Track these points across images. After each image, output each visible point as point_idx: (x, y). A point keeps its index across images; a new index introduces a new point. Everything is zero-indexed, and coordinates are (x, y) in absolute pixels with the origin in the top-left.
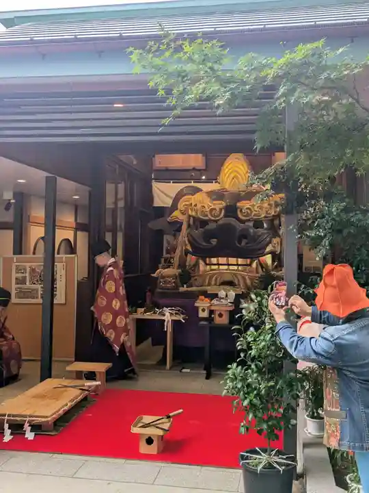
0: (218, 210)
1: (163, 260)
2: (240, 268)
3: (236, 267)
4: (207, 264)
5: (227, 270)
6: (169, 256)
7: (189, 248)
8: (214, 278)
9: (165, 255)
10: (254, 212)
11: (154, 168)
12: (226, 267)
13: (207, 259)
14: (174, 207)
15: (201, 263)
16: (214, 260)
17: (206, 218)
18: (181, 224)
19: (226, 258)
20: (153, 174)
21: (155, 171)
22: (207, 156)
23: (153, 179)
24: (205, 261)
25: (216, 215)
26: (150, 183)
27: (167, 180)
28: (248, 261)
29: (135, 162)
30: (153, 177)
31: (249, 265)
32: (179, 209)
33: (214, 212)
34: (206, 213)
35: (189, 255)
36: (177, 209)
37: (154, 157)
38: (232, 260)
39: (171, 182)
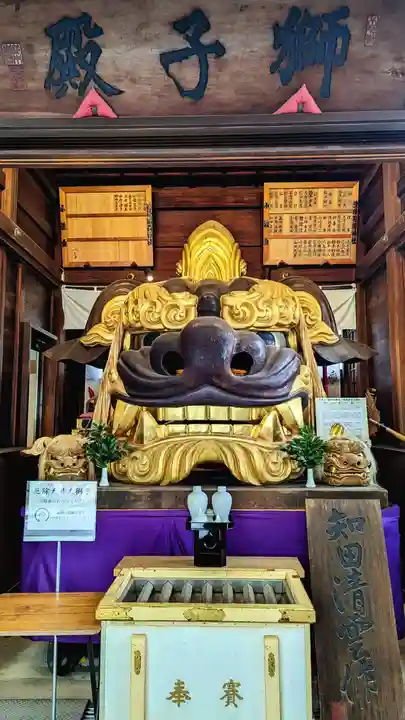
0: (182, 309)
2: (235, 428)
3: (225, 428)
4: (160, 423)
5: (206, 434)
7: (121, 388)
8: (177, 454)
9: (85, 414)
10: (257, 314)
11: (66, 264)
12: (204, 428)
14: (95, 317)
15: (148, 420)
16: (176, 413)
17: (158, 326)
18: (108, 349)
19: (203, 408)
20: (63, 275)
21: (66, 269)
22: (155, 247)
23: (62, 283)
24: (155, 415)
25: (178, 318)
26: (58, 289)
27: (86, 285)
28: (254, 413)
29: (18, 231)
30: (63, 279)
31: (257, 422)
32: (103, 321)
33: (173, 312)
34: (157, 316)
35: (120, 403)
36: (100, 321)
37: (65, 245)
38: (218, 412)
39: (95, 288)
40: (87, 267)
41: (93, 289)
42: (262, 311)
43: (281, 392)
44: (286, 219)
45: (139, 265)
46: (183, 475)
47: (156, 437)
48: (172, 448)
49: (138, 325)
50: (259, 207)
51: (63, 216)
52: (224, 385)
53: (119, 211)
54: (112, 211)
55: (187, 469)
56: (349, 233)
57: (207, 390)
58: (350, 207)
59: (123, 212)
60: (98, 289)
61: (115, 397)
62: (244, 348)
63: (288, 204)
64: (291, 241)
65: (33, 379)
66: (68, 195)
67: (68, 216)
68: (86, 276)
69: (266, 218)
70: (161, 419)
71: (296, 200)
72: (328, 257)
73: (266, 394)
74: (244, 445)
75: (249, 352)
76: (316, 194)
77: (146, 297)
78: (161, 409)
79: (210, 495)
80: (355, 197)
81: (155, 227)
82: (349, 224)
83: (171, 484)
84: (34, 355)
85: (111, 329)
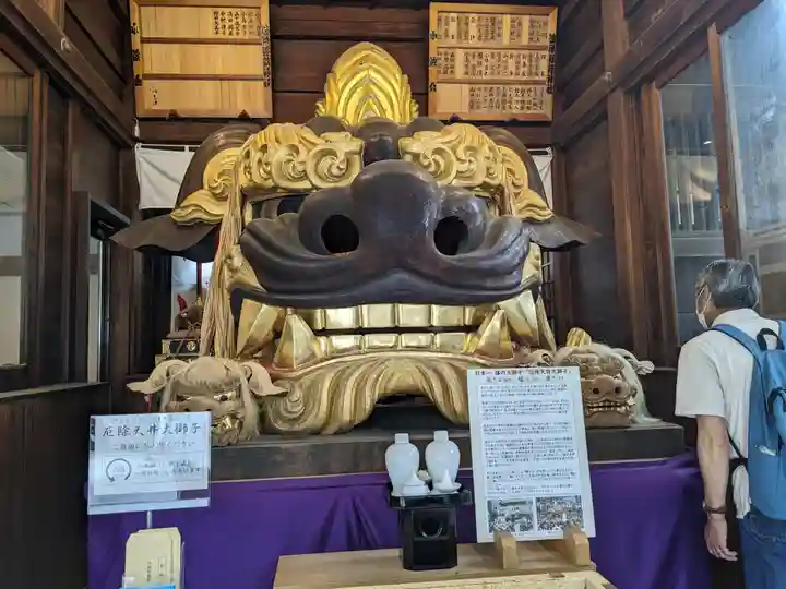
0: (341, 157)
1: (166, 345)
2: (439, 338)
3: (423, 339)
4: (318, 333)
5: (393, 348)
6: (183, 334)
8: (351, 383)
9: (174, 332)
10: (457, 167)
12: (390, 339)
13: (318, 313)
14: (192, 182)
15: (297, 325)
16: (342, 317)
17: (304, 185)
19: (388, 307)
20: (137, 127)
21: (141, 120)
22: (274, 91)
23: (137, 140)
24: (310, 321)
25: (335, 171)
26: (131, 148)
27: (173, 144)
28: (468, 314)
29: (65, 43)
30: (137, 134)
31: (472, 328)
32: (206, 187)
33: (326, 162)
34: (300, 168)
35: (248, 303)
36: (202, 187)
37: (138, 82)
38: (411, 314)
39: (187, 147)
40: (174, 117)
41: (183, 149)
42: (463, 161)
43: (510, 281)
44: (460, 54)
45: (251, 115)
46: (362, 416)
47: (314, 355)
48: (343, 371)
49: (270, 183)
50: (422, 38)
51: (136, 40)
52: (426, 269)
53: (220, 36)
54: (210, 34)
55: (368, 404)
56: (545, 78)
57: (399, 277)
58: (546, 42)
59: (227, 36)
60: (191, 149)
61: (238, 295)
62: (454, 210)
63: (463, 34)
64: (466, 88)
65: (95, 284)
66: (142, 8)
67: (144, 41)
68: (173, 130)
69: (432, 54)
70: (319, 327)
71: (473, 30)
72: (515, 111)
73: (489, 283)
74: (456, 364)
75: (461, 216)
76: (501, 22)
77: (278, 141)
78: (319, 310)
79: (422, 446)
80: (552, 29)
81: (274, 62)
82: (544, 65)
83: (341, 432)
84: (95, 246)
85: (220, 198)
